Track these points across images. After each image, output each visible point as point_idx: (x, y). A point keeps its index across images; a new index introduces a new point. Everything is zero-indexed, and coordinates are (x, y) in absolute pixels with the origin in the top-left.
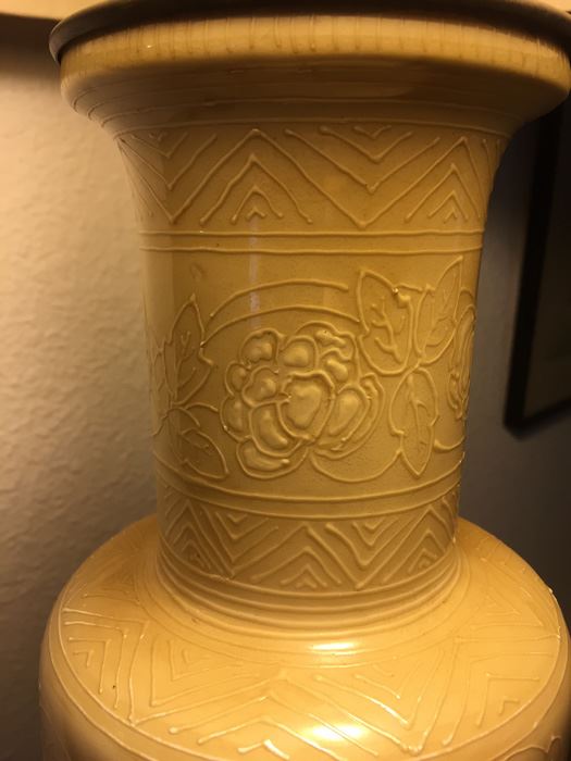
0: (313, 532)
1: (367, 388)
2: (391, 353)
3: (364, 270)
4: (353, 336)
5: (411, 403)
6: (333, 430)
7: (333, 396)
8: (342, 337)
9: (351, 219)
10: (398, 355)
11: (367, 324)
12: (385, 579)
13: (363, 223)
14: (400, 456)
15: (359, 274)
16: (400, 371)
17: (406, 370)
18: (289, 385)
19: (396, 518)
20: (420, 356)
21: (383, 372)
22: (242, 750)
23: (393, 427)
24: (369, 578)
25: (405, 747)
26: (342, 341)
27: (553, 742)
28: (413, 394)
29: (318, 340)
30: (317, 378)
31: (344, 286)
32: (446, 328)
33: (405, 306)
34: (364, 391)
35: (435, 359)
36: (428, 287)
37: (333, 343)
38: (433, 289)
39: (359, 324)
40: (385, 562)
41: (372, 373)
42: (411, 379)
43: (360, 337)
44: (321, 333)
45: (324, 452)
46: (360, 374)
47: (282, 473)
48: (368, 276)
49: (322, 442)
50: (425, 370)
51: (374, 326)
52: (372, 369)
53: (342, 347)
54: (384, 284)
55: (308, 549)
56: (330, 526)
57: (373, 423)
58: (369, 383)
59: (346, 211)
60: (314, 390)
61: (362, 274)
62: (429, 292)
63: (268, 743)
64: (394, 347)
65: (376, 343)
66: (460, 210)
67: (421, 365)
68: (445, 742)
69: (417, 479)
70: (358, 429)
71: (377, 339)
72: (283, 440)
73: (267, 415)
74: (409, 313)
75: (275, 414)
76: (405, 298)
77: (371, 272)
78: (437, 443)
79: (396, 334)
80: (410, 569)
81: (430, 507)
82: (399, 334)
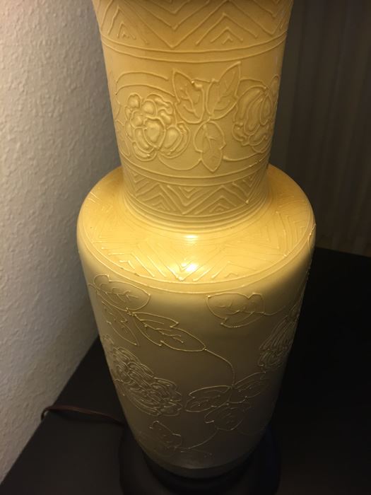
0: (162, 187)
1: (181, 129)
2: (193, 113)
3: (175, 70)
4: (172, 103)
5: (206, 137)
6: (166, 145)
7: (165, 130)
8: (167, 102)
9: (166, 44)
10: (196, 114)
11: (179, 98)
12: (196, 213)
13: (172, 46)
14: (201, 162)
15: (172, 72)
16: (198, 122)
17: (202, 122)
18: (146, 122)
19: (201, 188)
20: (210, 115)
21: (189, 122)
22: (121, 261)
23: (196, 148)
24: (188, 211)
25: (177, 277)
26: (167, 105)
27: (254, 295)
28: (207, 134)
29: (156, 103)
30: (157, 120)
31: (166, 78)
32: (229, 101)
33: (199, 90)
34: (179, 130)
35: (220, 117)
36: (213, 80)
37: (163, 105)
38: (217, 81)
39: (175, 97)
40: (196, 206)
41: (182, 122)
42: (205, 127)
43: (176, 104)
44: (157, 99)
45: (163, 155)
46: (177, 122)
47: (148, 160)
48: (177, 74)
49: (162, 150)
50: (213, 122)
51: (182, 99)
52: (183, 120)
53: (167, 108)
54: (187, 79)
55: (161, 194)
56: (169, 186)
57: (185, 145)
58: (181, 126)
59: (163, 39)
60: (156, 125)
61: (174, 73)
62: (214, 83)
63: (129, 262)
64: (194, 111)
65: (184, 108)
66: (234, 36)
67: (211, 120)
68: (194, 280)
69: (213, 173)
70: (178, 147)
71: (185, 105)
72: (147, 146)
73: (139, 133)
74: (202, 93)
75: (142, 133)
76: (199, 86)
77: (179, 72)
78: (225, 158)
79: (195, 104)
80: (210, 211)
81: (223, 186)
82: (196, 104)
